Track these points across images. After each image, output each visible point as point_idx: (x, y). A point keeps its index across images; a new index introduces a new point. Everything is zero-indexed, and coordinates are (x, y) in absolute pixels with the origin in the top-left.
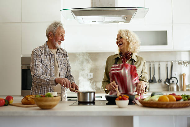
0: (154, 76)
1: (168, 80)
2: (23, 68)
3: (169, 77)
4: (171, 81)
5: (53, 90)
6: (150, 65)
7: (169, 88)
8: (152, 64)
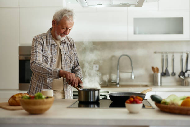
0: (167, 68)
1: (183, 73)
2: (21, 59)
3: (184, 70)
4: (186, 75)
5: (51, 87)
6: (163, 56)
7: (185, 82)
8: (165, 55)
